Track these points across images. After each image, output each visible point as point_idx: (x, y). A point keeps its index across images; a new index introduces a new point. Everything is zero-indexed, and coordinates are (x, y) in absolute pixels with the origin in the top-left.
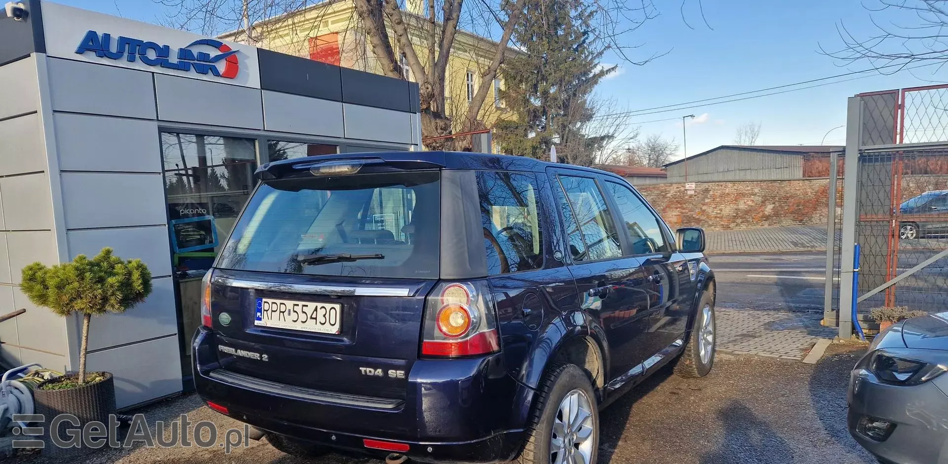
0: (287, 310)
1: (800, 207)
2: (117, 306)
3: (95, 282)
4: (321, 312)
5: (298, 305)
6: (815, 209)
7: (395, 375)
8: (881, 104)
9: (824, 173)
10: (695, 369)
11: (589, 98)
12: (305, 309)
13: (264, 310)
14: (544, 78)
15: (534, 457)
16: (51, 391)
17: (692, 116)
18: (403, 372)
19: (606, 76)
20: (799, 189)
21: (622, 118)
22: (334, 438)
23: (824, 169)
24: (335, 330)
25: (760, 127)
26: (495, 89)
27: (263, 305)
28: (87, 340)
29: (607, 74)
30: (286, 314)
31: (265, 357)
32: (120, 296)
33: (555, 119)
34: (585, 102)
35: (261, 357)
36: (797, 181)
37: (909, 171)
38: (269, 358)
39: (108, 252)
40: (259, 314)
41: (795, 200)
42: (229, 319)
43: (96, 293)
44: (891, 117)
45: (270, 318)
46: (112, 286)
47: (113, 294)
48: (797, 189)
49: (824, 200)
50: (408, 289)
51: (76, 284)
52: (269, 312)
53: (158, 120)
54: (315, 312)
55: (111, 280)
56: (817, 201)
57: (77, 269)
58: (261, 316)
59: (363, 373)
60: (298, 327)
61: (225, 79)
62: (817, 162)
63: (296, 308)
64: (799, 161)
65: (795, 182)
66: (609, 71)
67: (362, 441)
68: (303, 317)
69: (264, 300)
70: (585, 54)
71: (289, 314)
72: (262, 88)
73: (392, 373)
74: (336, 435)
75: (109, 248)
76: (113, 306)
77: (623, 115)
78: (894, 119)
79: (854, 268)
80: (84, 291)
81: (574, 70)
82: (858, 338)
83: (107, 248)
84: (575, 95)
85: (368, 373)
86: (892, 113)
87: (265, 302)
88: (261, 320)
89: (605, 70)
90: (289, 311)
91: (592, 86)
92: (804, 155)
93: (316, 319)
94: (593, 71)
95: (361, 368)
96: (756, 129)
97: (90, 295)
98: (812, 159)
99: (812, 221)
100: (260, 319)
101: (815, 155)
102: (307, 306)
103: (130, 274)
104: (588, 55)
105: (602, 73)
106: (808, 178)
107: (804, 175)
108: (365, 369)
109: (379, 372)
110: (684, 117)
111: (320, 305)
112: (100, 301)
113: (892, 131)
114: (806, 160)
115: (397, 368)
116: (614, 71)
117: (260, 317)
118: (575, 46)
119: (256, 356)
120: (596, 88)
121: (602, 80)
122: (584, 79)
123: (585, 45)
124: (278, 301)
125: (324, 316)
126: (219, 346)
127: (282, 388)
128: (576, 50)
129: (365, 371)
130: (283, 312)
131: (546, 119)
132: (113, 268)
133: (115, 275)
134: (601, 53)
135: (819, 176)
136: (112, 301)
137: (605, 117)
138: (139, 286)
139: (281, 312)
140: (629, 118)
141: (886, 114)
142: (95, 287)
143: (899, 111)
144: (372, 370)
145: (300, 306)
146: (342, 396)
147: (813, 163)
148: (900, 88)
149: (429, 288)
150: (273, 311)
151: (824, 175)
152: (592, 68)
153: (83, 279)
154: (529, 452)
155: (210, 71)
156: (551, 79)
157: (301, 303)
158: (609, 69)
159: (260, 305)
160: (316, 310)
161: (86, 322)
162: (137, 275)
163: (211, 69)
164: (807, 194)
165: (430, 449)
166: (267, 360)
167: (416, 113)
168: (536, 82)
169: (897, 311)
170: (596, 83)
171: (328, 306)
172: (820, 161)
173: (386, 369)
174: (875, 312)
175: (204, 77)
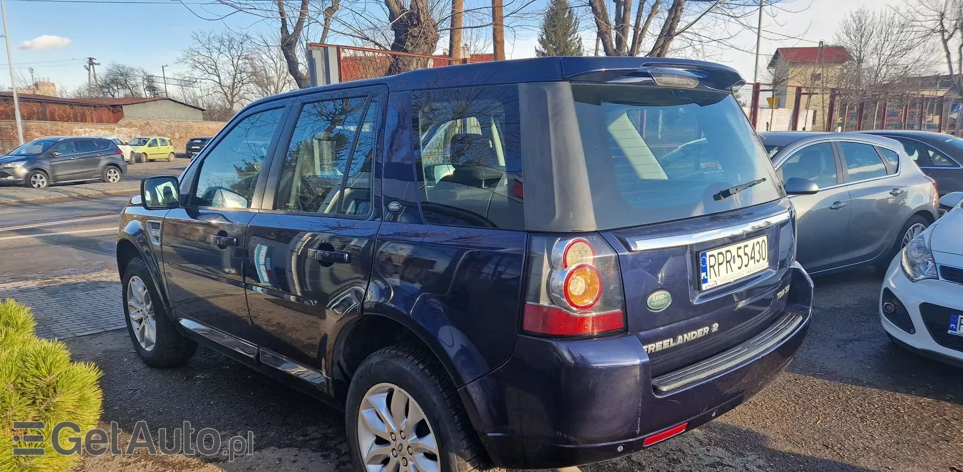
13: (710, 267)
27: (707, 260)
31: (715, 327)
40: (704, 275)
42: (667, 297)
45: (717, 274)
52: (716, 266)
58: (707, 275)
69: (708, 254)
87: (710, 256)
88: (708, 281)
100: (706, 281)
117: (706, 277)
124: (724, 250)
139: (727, 262)
159: (704, 261)
166: (718, 330)
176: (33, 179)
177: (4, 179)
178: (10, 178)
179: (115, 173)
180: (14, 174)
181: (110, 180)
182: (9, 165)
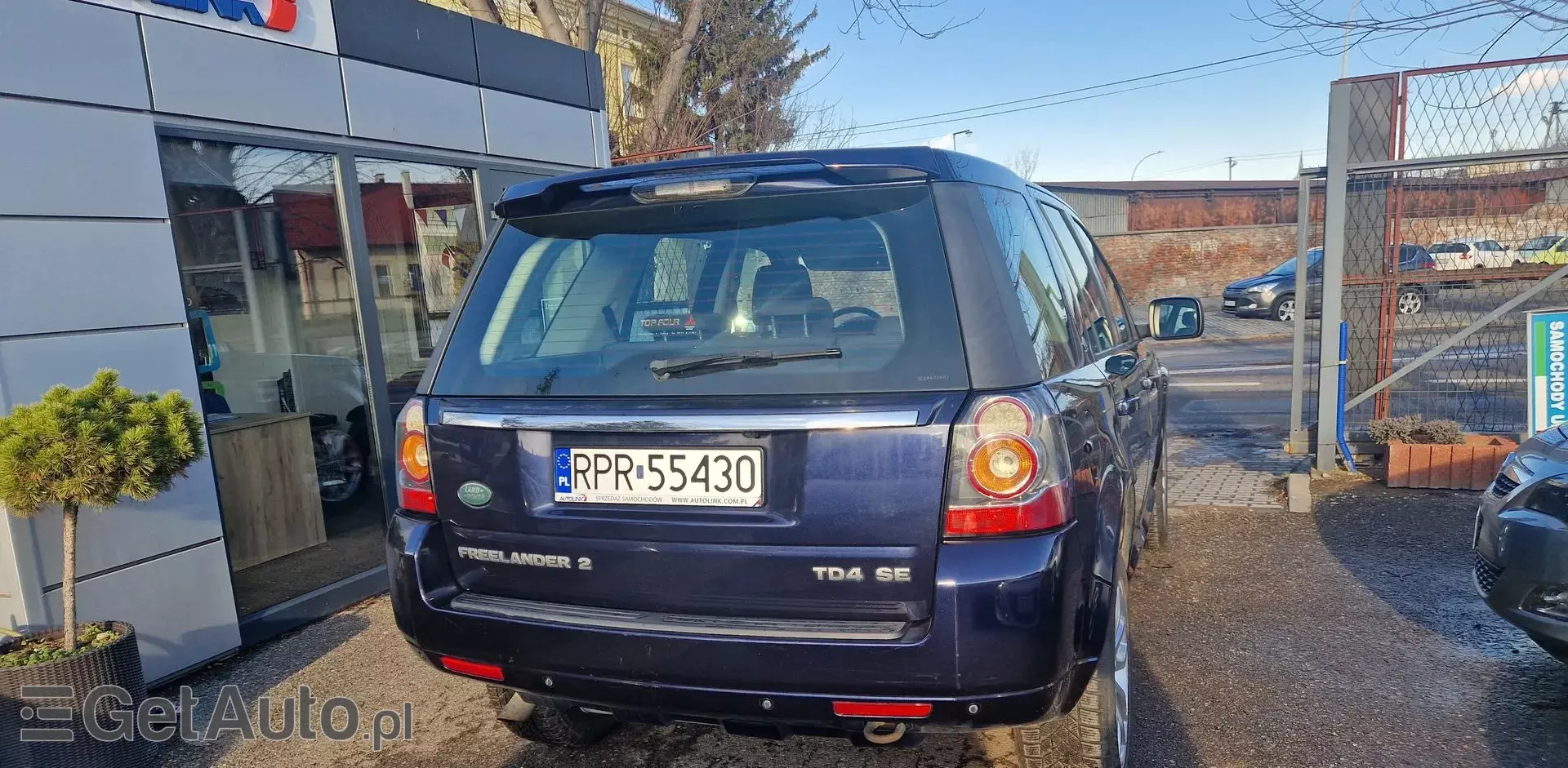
0: (634, 468)
1: (1128, 278)
2: (143, 488)
3: (102, 441)
4: (716, 470)
5: (661, 457)
6: (1149, 280)
7: (890, 578)
8: (1371, 97)
9: (1157, 224)
10: (1157, 535)
11: (787, 103)
12: (678, 463)
13: (577, 471)
14: (710, 67)
15: (1099, 706)
16: (17, 668)
17: (968, 132)
18: (908, 570)
19: (812, 64)
20: (1126, 250)
21: (842, 138)
22: (767, 704)
23: (1157, 217)
24: (753, 498)
25: (1037, 154)
26: (624, 85)
27: (572, 461)
28: (74, 561)
29: (813, 61)
30: (632, 475)
31: (585, 563)
32: (149, 464)
33: (733, 139)
34: (778, 110)
35: (574, 563)
36: (1123, 237)
37: (1274, 219)
38: (593, 564)
39: (110, 379)
40: (562, 480)
41: (1120, 267)
42: (485, 492)
43: (103, 462)
44: (1386, 118)
45: (592, 485)
46: (134, 446)
47: (137, 463)
48: (1123, 248)
49: (1161, 266)
50: (917, 413)
51: (59, 447)
52: (590, 475)
53: (153, 112)
54: (703, 468)
55: (130, 435)
56: (1151, 267)
57: (61, 415)
58: (569, 482)
59: (820, 577)
60: (666, 497)
61: (273, 31)
62: (1148, 206)
63: (656, 463)
64: (1122, 205)
65: (1120, 238)
66: (816, 57)
67: (832, 705)
68: (674, 479)
69: (574, 451)
70: (775, 25)
71: (640, 475)
72: (340, 55)
73: (883, 573)
74: (771, 698)
75: (109, 370)
76: (135, 488)
77: (844, 133)
78: (1390, 120)
79: (1340, 360)
80: (78, 460)
81: (759, 53)
82: (1346, 469)
83: (107, 370)
84: (764, 97)
85: (831, 577)
86: (1389, 111)
87: (576, 456)
88: (570, 492)
89: (809, 55)
90: (640, 468)
91: (790, 82)
92: (1130, 195)
93: (706, 480)
94: (790, 55)
95: (815, 569)
96: (1031, 159)
97: (90, 467)
98: (1141, 201)
99: (1144, 300)
100: (568, 490)
101: (1146, 195)
102: (683, 457)
103: (161, 421)
104: (781, 27)
105: (806, 61)
106: (1137, 232)
107: (1130, 228)
108: (825, 569)
109: (856, 573)
110: (955, 134)
111: (713, 454)
112: (110, 479)
113: (1387, 142)
114: (1133, 203)
115: (892, 563)
116: (824, 57)
117: (567, 484)
118: (757, 12)
119: (564, 561)
120: (798, 85)
121: (808, 72)
122: (775, 69)
123: (775, 11)
124: (611, 453)
125: (726, 474)
126: (459, 548)
127: (638, 620)
128: (760, 18)
129: (825, 574)
130: (625, 473)
131: (716, 139)
132: (127, 411)
133: (133, 424)
134: (802, 26)
135: (1151, 229)
136: (135, 477)
137: (816, 136)
138: (185, 444)
139: (618, 472)
140: (853, 137)
141: (1379, 113)
142: (102, 450)
143: (1399, 106)
144: (841, 571)
145: (667, 459)
146: (781, 623)
147: (1142, 209)
148: (1401, 70)
149: (954, 408)
150: (597, 472)
151: (1158, 227)
152: (788, 50)
153: (74, 435)
154: (1090, 696)
155: (244, 16)
156: (723, 69)
157: (667, 453)
158: (817, 54)
159: (565, 461)
160: (705, 462)
161: (68, 522)
162: (179, 424)
163: (246, 11)
164: (1138, 258)
165: (973, 709)
166: (590, 568)
167: (599, 112)
168: (696, 73)
169: (1407, 424)
170: (797, 76)
171: (734, 455)
172: (1151, 205)
173: (869, 565)
174: (1376, 426)
175: (234, 27)
176: (1282, 308)
177: (1246, 308)
178: (1253, 306)
179: (1413, 298)
180: (1260, 303)
181: (1402, 310)
182: (1256, 289)
